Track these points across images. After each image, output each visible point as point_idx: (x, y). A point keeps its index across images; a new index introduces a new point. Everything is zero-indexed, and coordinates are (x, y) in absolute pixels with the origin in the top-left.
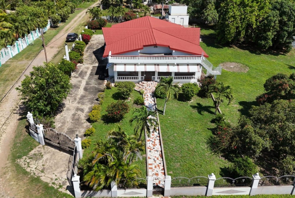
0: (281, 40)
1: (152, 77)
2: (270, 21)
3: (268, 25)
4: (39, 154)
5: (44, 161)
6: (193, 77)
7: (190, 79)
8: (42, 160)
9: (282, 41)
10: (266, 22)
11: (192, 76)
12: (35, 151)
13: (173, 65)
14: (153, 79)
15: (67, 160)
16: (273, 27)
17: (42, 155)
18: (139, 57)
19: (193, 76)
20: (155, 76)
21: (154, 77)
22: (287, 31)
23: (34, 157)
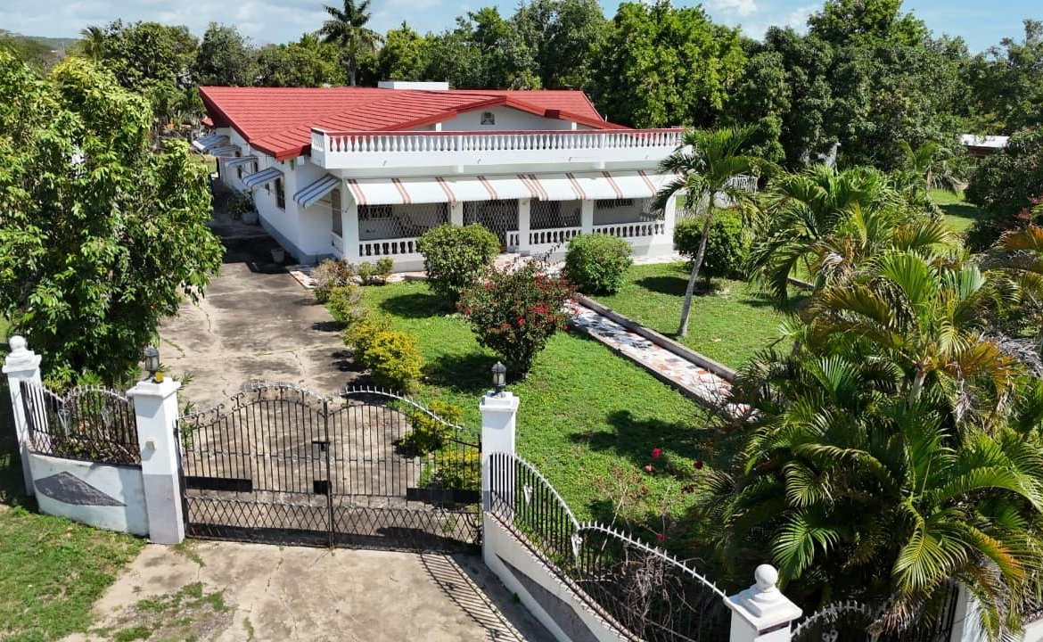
0: (808, 139)
1: (509, 234)
2: (765, 81)
3: (761, 93)
4: (179, 596)
5: (255, 625)
6: (657, 226)
7: (647, 237)
8: (239, 625)
9: (811, 140)
10: (753, 86)
11: (653, 224)
12: (137, 589)
13: (592, 172)
14: (512, 244)
15: (417, 582)
16: (774, 101)
17: (216, 600)
18: (460, 137)
19: (659, 222)
20: (516, 229)
21: (514, 233)
22: (818, 107)
23: (157, 626)
